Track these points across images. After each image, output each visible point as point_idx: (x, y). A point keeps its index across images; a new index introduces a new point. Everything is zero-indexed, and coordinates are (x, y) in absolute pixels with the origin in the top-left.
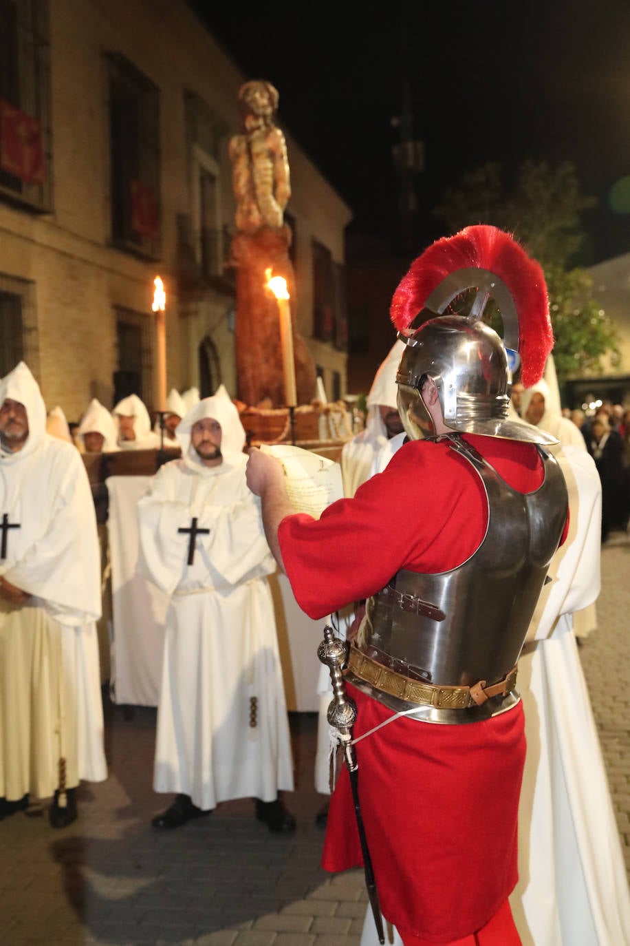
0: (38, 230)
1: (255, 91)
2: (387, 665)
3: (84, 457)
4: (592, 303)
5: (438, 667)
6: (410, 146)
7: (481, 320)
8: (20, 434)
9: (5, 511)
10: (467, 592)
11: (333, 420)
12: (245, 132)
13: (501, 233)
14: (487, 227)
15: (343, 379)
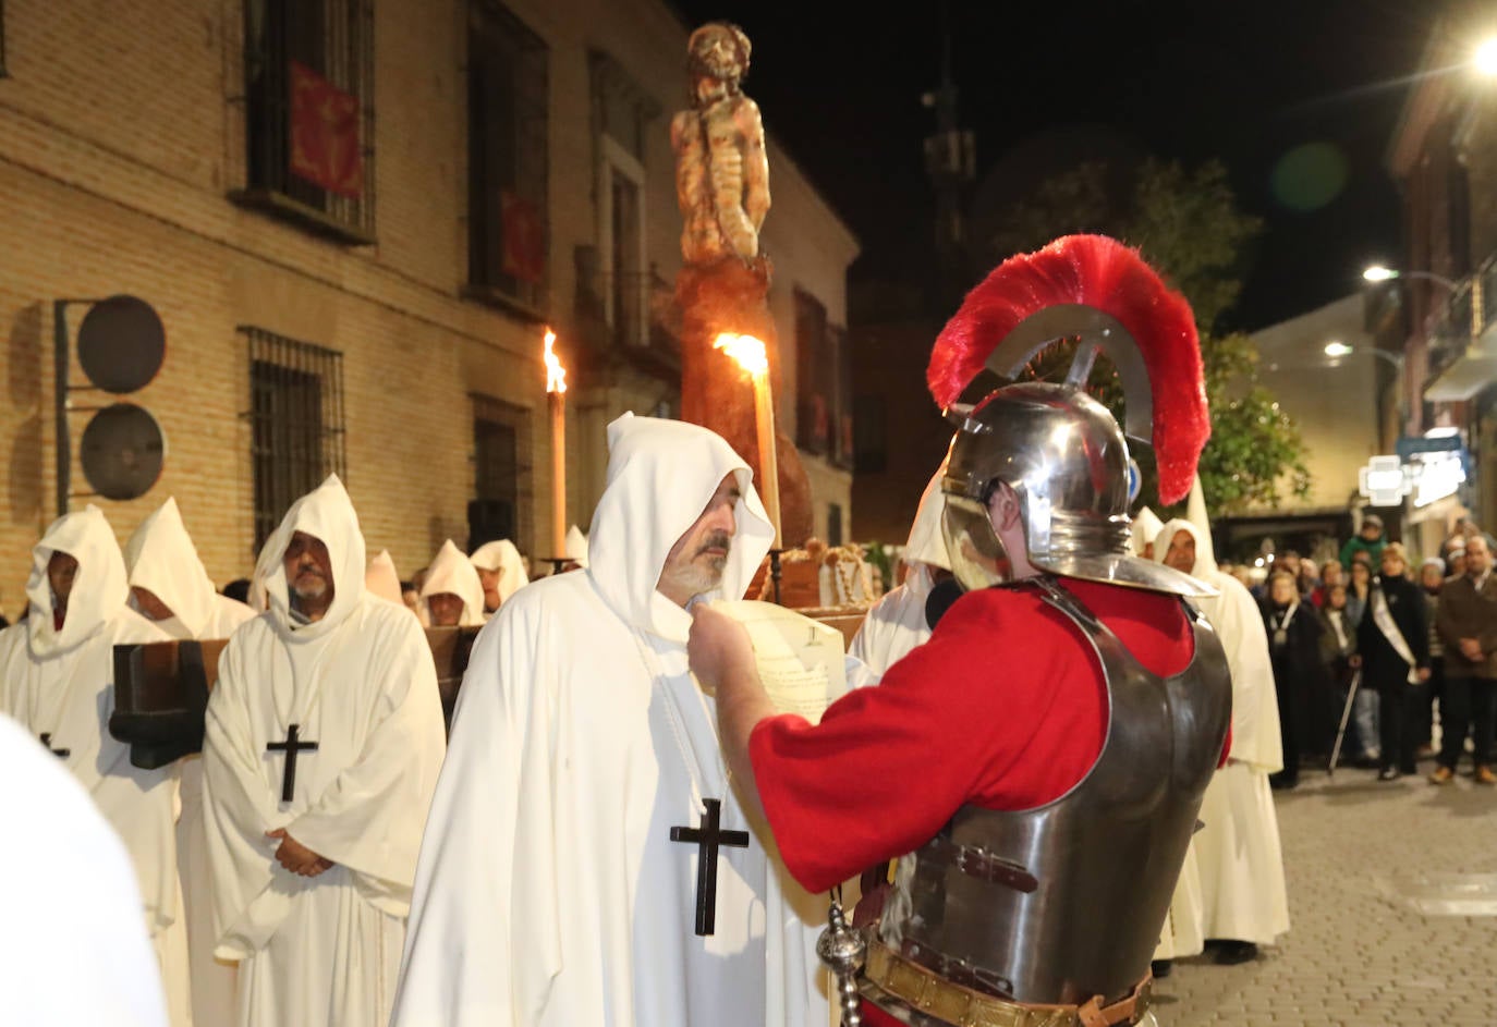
0: (349, 270)
1: (714, 42)
2: (938, 970)
4: (1259, 390)
5: (1025, 970)
6: (953, 139)
7: (1084, 391)
8: (319, 590)
9: (292, 722)
10: (1070, 839)
11: (842, 573)
12: (697, 105)
13: (1120, 248)
14: (1093, 237)
15: (846, 516)
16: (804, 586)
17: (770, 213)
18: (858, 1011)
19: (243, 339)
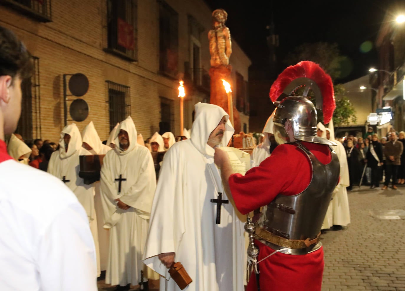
0: (132, 67)
1: (218, 13)
2: (272, 232)
3: (152, 154)
4: (345, 97)
5: (292, 232)
6: (274, 37)
7: (306, 98)
8: (126, 143)
9: (120, 174)
10: (303, 202)
11: (248, 140)
12: (214, 28)
13: (314, 64)
15: (248, 126)
16: (239, 143)
17: (232, 55)
18: (254, 241)
19: (107, 84)
